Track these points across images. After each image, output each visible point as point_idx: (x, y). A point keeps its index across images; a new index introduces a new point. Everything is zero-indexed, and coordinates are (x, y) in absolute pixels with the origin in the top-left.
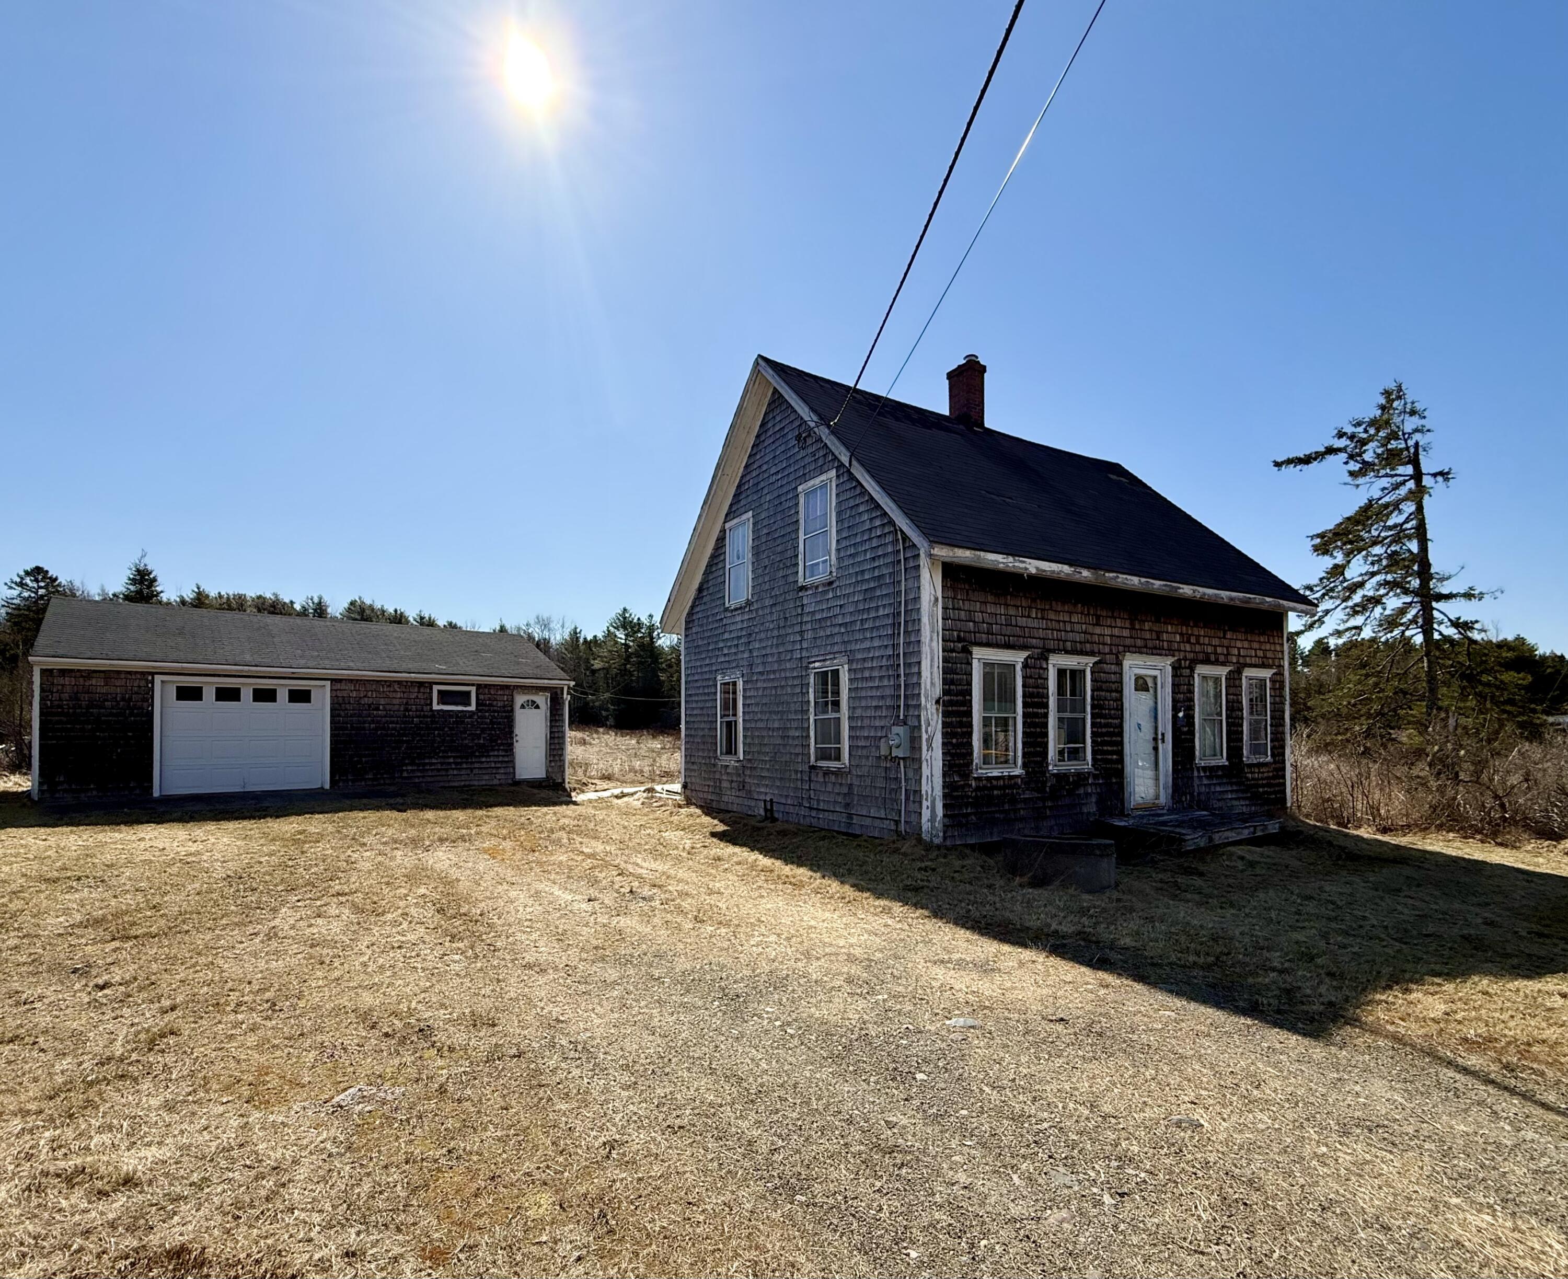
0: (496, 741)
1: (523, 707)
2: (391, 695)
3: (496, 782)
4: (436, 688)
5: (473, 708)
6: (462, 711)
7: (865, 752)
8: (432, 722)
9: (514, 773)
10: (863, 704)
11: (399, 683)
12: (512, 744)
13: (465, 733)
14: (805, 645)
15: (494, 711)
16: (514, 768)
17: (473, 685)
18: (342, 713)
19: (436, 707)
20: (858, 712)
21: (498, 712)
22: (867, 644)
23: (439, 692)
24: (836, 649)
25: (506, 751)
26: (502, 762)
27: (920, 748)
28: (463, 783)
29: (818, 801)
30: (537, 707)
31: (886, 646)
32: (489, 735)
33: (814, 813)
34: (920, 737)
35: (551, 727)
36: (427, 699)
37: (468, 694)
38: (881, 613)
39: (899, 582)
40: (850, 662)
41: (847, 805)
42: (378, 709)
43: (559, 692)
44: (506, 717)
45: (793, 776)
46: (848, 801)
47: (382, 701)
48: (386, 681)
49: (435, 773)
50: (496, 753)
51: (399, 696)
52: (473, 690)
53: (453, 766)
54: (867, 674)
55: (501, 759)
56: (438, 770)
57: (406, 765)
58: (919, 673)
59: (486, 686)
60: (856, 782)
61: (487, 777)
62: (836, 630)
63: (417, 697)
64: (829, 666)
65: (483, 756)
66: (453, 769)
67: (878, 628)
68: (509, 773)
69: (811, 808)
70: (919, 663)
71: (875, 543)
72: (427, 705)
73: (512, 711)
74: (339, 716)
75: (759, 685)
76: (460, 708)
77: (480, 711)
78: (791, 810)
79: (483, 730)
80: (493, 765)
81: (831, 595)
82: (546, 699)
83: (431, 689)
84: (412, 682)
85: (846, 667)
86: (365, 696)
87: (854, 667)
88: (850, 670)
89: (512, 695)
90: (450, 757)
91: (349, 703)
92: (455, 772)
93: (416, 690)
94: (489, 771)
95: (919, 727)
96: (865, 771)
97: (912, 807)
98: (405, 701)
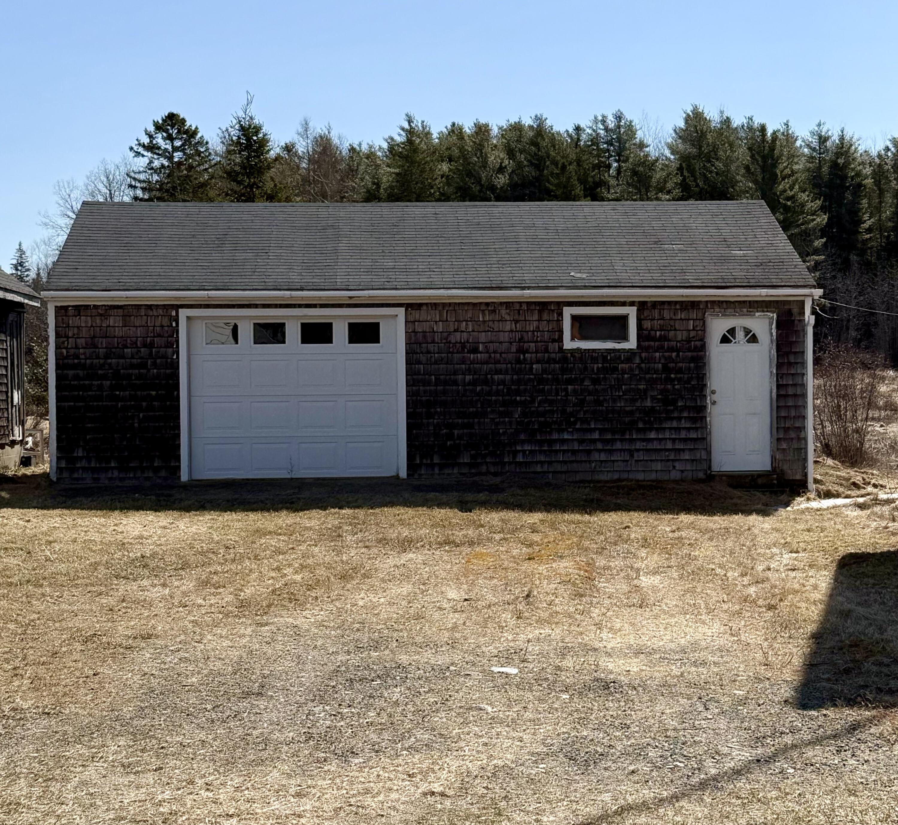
0: (674, 402)
1: (725, 340)
2: (496, 326)
3: (675, 475)
4: (568, 312)
5: (632, 343)
6: (614, 350)
8: (564, 371)
9: (709, 460)
11: (508, 305)
12: (705, 407)
13: (619, 388)
15: (671, 349)
16: (709, 453)
17: (632, 304)
18: (423, 358)
19: (569, 344)
21: (678, 351)
23: (575, 318)
25: (694, 420)
26: (685, 440)
28: (616, 476)
30: (753, 339)
32: (662, 392)
35: (779, 376)
36: (553, 331)
37: (624, 319)
42: (475, 351)
43: (795, 311)
44: (693, 359)
47: (483, 337)
48: (487, 304)
49: (569, 457)
50: (675, 424)
51: (508, 328)
52: (632, 312)
53: (600, 446)
55: (683, 434)
56: (574, 452)
57: (523, 442)
59: (656, 305)
61: (659, 466)
63: (538, 329)
65: (651, 430)
66: (600, 451)
68: (700, 461)
72: (554, 341)
73: (703, 348)
74: (419, 362)
76: (609, 345)
77: (647, 349)
79: (652, 382)
80: (669, 446)
82: (771, 324)
83: (561, 314)
84: (528, 303)
86: (456, 331)
89: (703, 320)
90: (594, 430)
91: (433, 342)
92: (603, 457)
93: (536, 317)
94: (663, 455)
98: (518, 336)
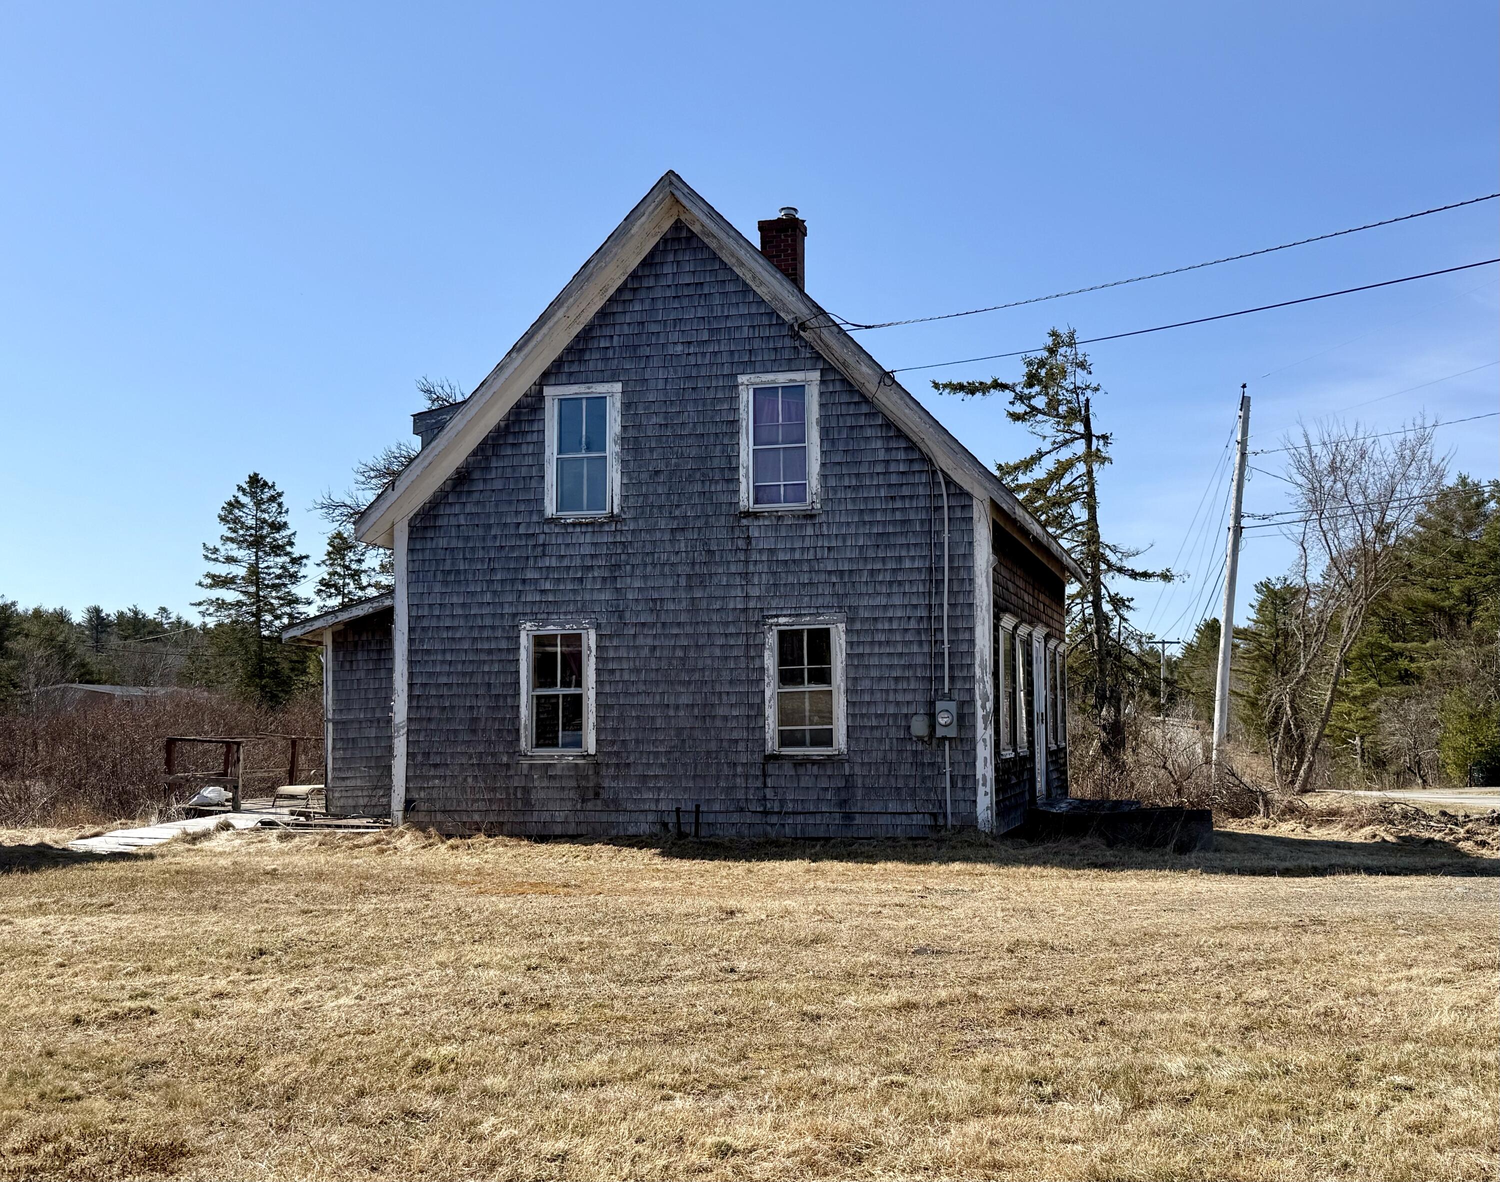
7: (877, 734)
10: (874, 673)
14: (755, 592)
20: (865, 684)
22: (878, 601)
24: (820, 602)
27: (974, 727)
29: (782, 802)
31: (915, 606)
33: (774, 819)
34: (974, 714)
38: (907, 564)
39: (939, 533)
40: (850, 621)
41: (843, 803)
45: (726, 770)
46: (843, 795)
54: (881, 637)
58: (972, 642)
60: (857, 770)
62: (823, 577)
64: (806, 624)
67: (900, 583)
69: (765, 813)
70: (972, 630)
71: (894, 479)
75: (640, 641)
78: (721, 819)
81: (810, 531)
85: (842, 627)
87: (858, 626)
88: (848, 632)
95: (972, 701)
96: (877, 756)
97: (960, 794)
